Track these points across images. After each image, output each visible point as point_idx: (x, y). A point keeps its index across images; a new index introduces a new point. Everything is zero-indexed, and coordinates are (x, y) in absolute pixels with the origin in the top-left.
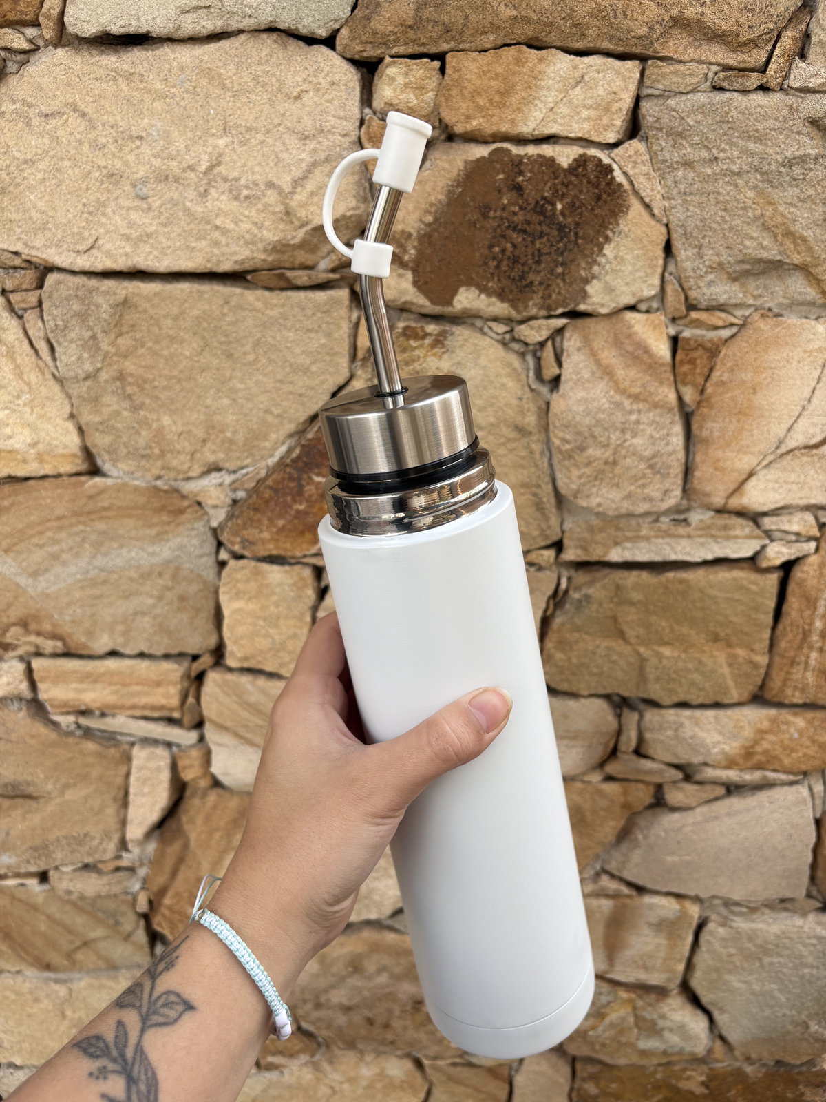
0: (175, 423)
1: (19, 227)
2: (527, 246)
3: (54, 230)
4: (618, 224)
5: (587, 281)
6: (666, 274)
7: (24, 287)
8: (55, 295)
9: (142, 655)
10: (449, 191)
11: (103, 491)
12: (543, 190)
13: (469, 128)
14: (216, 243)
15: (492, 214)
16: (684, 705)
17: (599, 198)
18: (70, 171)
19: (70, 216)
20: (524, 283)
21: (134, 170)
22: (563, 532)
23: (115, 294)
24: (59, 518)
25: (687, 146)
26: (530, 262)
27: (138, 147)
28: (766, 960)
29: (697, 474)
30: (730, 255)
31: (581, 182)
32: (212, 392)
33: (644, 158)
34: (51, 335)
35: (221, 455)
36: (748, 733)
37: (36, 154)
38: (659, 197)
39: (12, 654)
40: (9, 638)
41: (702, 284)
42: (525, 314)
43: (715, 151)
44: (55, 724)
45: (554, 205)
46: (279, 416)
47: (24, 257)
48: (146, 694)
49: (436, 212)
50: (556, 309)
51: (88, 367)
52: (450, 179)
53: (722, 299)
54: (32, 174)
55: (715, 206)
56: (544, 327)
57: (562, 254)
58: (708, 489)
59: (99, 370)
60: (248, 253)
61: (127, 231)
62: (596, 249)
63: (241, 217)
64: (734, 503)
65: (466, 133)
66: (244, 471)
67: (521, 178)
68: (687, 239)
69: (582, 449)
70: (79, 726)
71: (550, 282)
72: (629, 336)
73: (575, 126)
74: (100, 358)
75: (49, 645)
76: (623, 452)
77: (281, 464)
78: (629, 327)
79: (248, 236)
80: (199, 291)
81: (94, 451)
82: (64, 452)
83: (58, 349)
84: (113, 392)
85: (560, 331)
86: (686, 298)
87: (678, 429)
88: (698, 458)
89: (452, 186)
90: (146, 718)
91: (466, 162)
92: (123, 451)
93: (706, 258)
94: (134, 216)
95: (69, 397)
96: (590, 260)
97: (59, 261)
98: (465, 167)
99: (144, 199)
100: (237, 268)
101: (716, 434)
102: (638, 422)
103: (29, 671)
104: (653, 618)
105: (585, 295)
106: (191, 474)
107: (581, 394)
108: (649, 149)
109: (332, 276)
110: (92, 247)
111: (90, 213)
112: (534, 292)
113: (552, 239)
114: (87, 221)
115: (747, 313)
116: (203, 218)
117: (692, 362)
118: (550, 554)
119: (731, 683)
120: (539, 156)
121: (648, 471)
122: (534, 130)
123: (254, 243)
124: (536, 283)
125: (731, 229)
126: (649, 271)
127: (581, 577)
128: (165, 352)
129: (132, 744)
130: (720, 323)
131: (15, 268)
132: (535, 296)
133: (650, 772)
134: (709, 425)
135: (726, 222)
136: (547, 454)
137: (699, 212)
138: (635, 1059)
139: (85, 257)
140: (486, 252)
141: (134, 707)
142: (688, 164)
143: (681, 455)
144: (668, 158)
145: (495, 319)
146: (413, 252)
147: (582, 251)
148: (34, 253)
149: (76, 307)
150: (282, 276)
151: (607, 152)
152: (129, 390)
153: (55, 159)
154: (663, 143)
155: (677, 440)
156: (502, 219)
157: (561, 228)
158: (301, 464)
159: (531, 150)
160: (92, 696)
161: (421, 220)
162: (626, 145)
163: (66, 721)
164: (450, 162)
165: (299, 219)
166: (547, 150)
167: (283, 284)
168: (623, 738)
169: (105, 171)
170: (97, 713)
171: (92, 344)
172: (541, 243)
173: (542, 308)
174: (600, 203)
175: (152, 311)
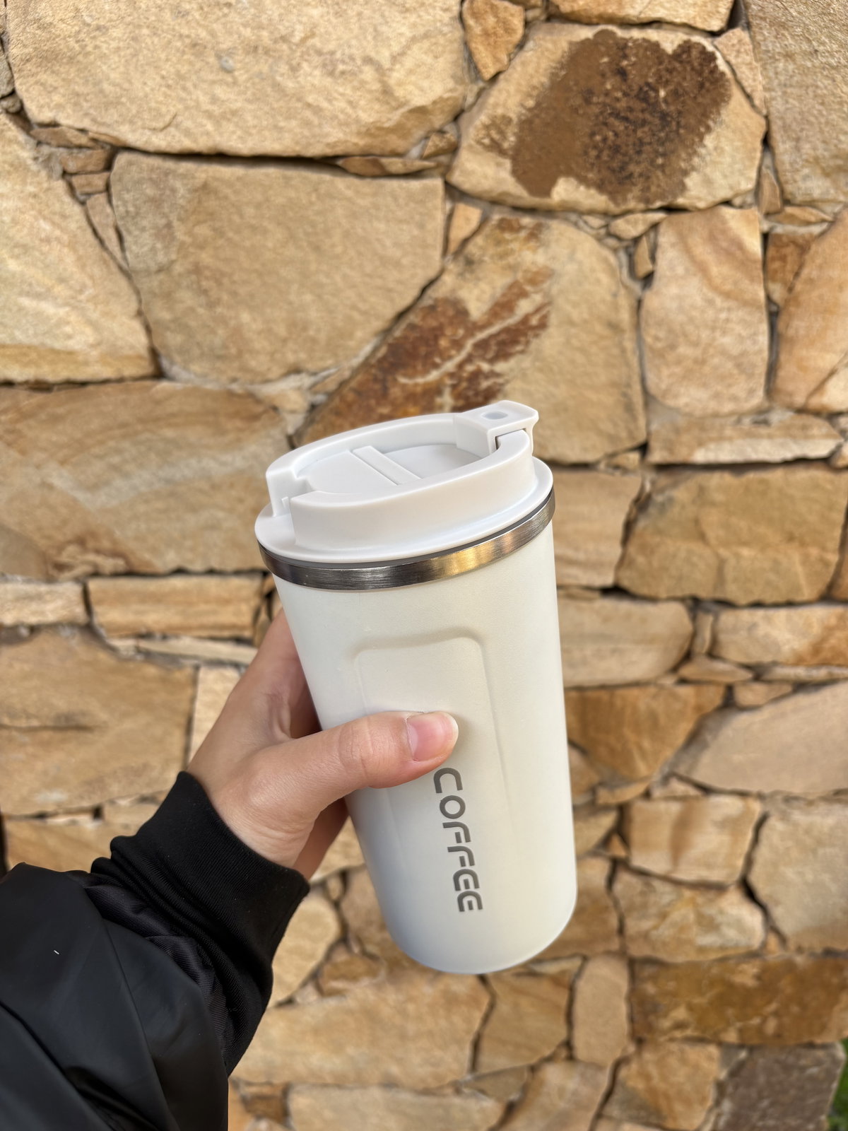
0: (254, 320)
1: (86, 101)
2: (628, 135)
3: (128, 104)
4: (719, 114)
5: (685, 173)
6: (764, 168)
7: (90, 168)
8: (126, 177)
9: (211, 572)
10: (552, 74)
11: (171, 395)
12: (646, 76)
13: (576, 8)
14: (307, 123)
15: (595, 99)
16: (758, 605)
17: (702, 86)
18: (148, 41)
19: (147, 89)
20: (625, 174)
21: (221, 39)
22: (649, 434)
23: (193, 177)
24: (123, 425)
25: (789, 37)
26: (631, 152)
27: (225, 15)
28: (821, 851)
29: (782, 373)
30: (825, 150)
31: (685, 69)
32: (295, 287)
33: (747, 47)
34: (120, 223)
35: (303, 356)
36: (816, 630)
37: (111, 20)
38: (760, 88)
39: (67, 574)
40: (64, 558)
41: (798, 177)
42: (623, 207)
43: (815, 43)
44: (113, 650)
45: (657, 91)
46: (364, 313)
47: (91, 134)
48: (215, 612)
49: (538, 96)
50: (654, 201)
51: (161, 258)
52: (553, 61)
53: (816, 194)
54: (105, 42)
55: (813, 99)
56: (641, 222)
57: (663, 144)
58: (790, 387)
59: (173, 262)
60: (341, 136)
61: (209, 107)
62: (697, 140)
63: (336, 95)
64: (815, 402)
65: (573, 13)
66: (325, 374)
67: (625, 63)
68: (785, 131)
69: (673, 347)
70: (138, 650)
71: (650, 174)
72: (724, 231)
73: (681, 11)
74: (175, 249)
75: (108, 564)
76: (711, 351)
77: (366, 364)
78: (724, 222)
79: (341, 116)
80: (285, 177)
81: (162, 351)
82: (131, 353)
83: (128, 239)
84: (188, 287)
85: (655, 226)
86: (782, 191)
87: (764, 327)
88: (783, 357)
89: (555, 68)
90: (214, 639)
91: (571, 43)
92: (196, 352)
93: (804, 151)
94: (220, 91)
95: (137, 292)
96: (690, 151)
97: (132, 138)
98: (570, 49)
99: (229, 71)
100: (329, 151)
101: (802, 332)
102: (727, 320)
103: (86, 594)
104: (734, 520)
105: (683, 188)
106: (271, 376)
107: (673, 290)
108: (752, 38)
109: (427, 164)
110: (169, 125)
111: (169, 87)
112: (634, 184)
113: (654, 128)
114: (166, 95)
115: (837, 209)
116: (294, 94)
117: (783, 259)
118: (635, 457)
119: (802, 581)
120: (644, 40)
121: (735, 371)
122: (641, 13)
123: (347, 124)
124: (636, 175)
125: (827, 123)
126: (747, 163)
127: (663, 480)
128: (247, 244)
129: (197, 668)
130: (813, 219)
131: (80, 147)
132: (633, 188)
133: (723, 673)
134: (796, 323)
135: (823, 115)
136: (638, 353)
137: (797, 104)
138: (693, 956)
139: (161, 135)
140: (586, 140)
141: (202, 627)
142: (789, 56)
143: (766, 354)
144: (770, 48)
145: (591, 212)
146: (512, 139)
147: (682, 141)
148: (103, 130)
149: (150, 191)
150: (376, 163)
151: (710, 39)
152: (205, 284)
153: (131, 27)
154: (766, 33)
155: (764, 340)
156: (605, 105)
157: (664, 116)
158: (386, 365)
159: (636, 34)
160: (154, 618)
161: (522, 105)
162: (730, 33)
163: (125, 645)
164: (554, 43)
165: (396, 99)
166: (652, 35)
167: (377, 171)
168: (698, 641)
169: (187, 41)
170: (158, 635)
171: (165, 233)
172: (643, 132)
173: (640, 199)
174: (704, 91)
175: (233, 198)
